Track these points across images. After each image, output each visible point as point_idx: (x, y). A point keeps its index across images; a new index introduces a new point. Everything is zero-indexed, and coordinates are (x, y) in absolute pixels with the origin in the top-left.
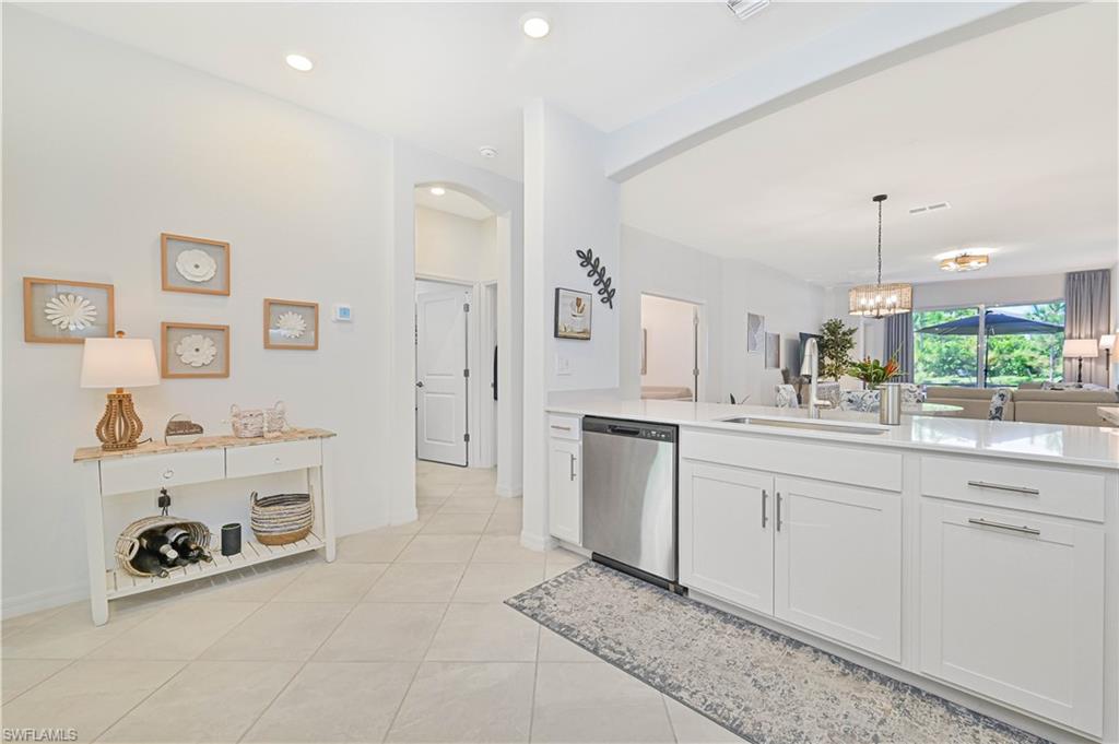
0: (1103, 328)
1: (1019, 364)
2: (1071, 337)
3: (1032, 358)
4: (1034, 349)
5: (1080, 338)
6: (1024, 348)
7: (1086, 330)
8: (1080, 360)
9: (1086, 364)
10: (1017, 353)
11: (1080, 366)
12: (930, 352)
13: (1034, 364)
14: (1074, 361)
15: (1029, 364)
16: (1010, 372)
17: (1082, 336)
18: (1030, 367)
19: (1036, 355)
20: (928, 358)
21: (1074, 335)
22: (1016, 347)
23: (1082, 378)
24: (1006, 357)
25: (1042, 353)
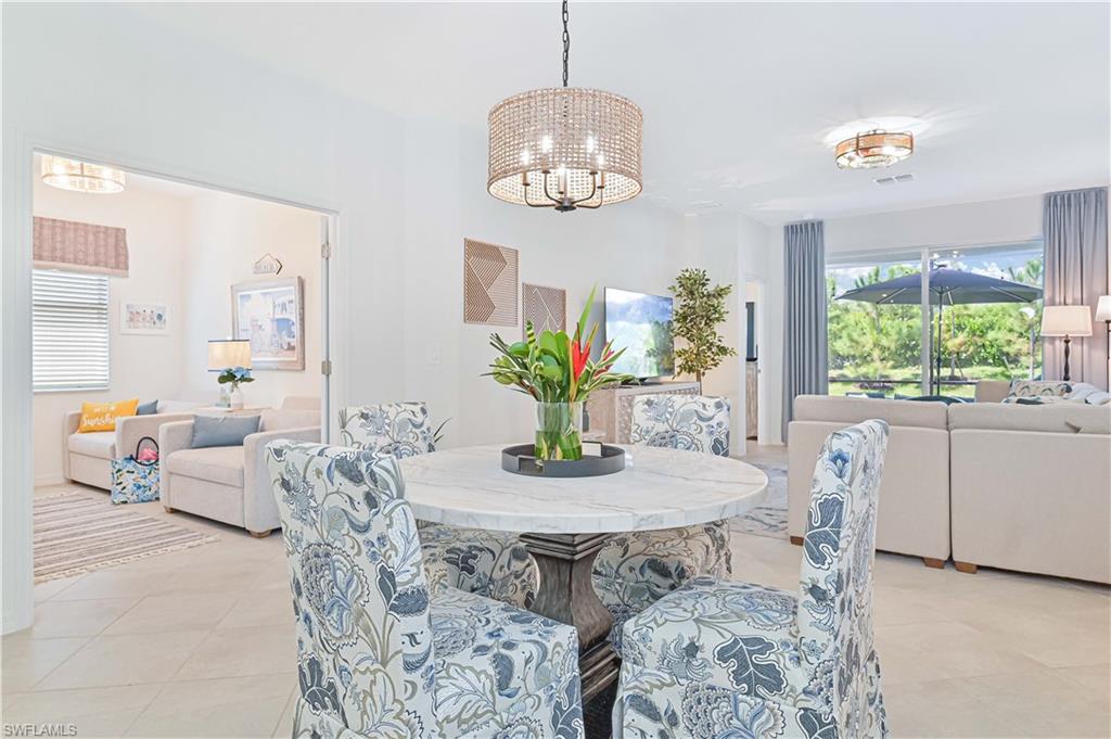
0: (1099, 287)
1: (994, 350)
2: (1053, 303)
3: (1009, 342)
4: (1011, 330)
5: (1065, 304)
6: (999, 329)
7: (1074, 292)
8: (1067, 342)
9: (1075, 348)
10: (991, 335)
11: (1067, 352)
12: (887, 334)
13: (1012, 350)
14: (1057, 342)
15: (1005, 349)
16: (984, 362)
17: (1069, 301)
18: (1007, 354)
19: (1013, 337)
20: (884, 342)
21: (1057, 300)
22: (991, 327)
23: (1070, 375)
24: (980, 341)
25: (1021, 335)
